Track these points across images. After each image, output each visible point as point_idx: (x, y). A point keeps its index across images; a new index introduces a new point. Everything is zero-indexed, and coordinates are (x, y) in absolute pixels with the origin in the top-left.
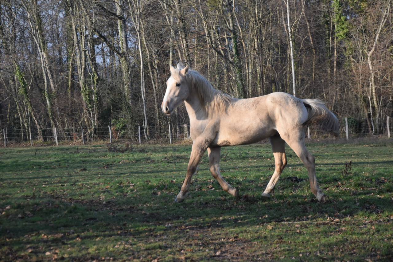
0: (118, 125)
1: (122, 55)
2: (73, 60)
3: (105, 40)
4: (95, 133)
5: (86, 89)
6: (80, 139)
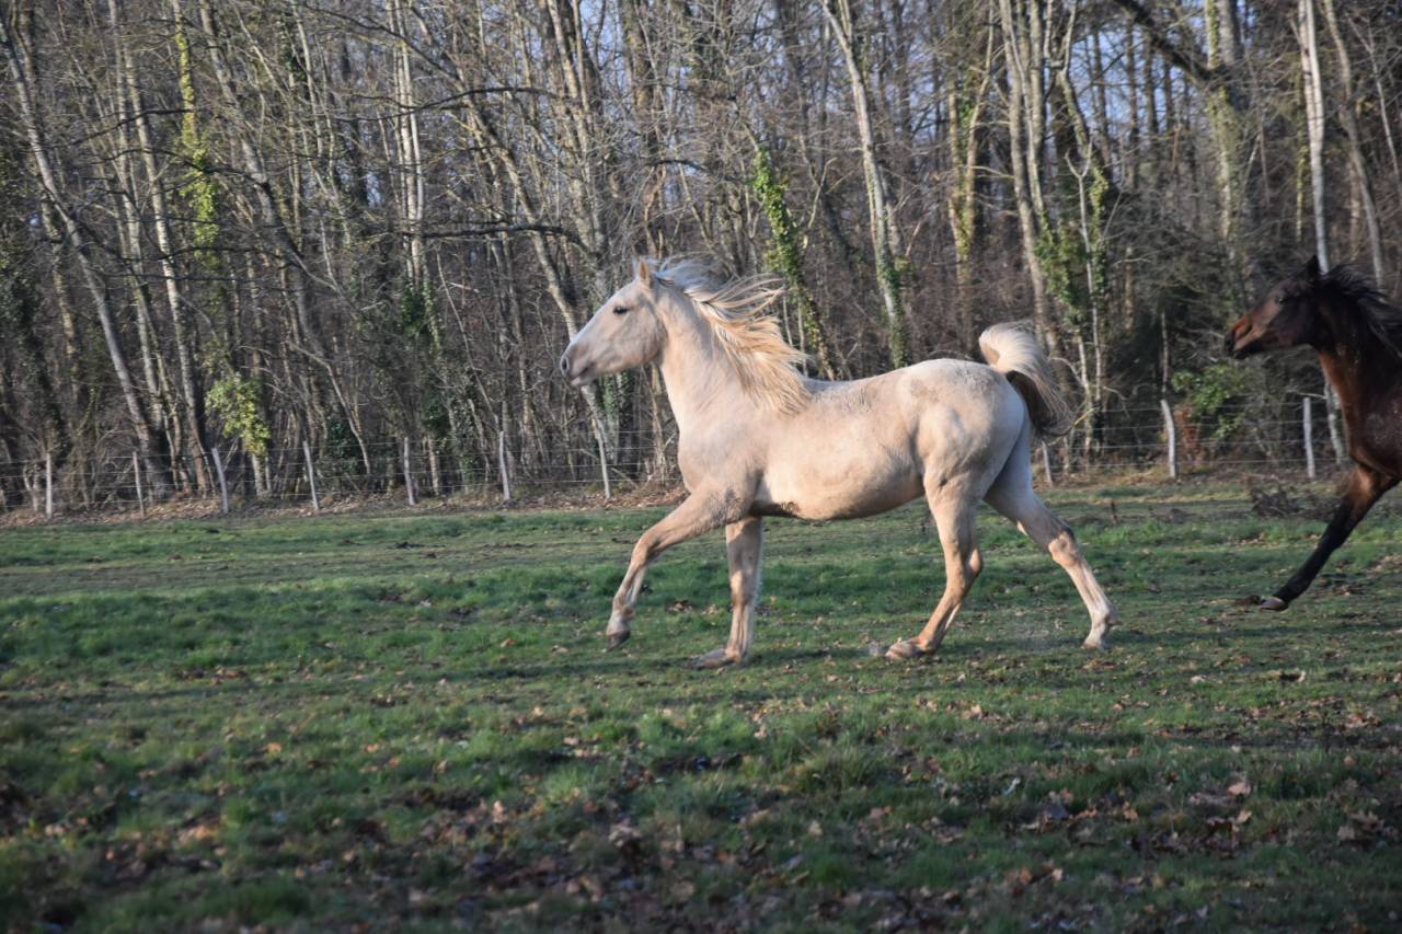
0: (1201, 399)
1: (1218, 78)
2: (986, 116)
3: (1144, 19)
4: (1098, 435)
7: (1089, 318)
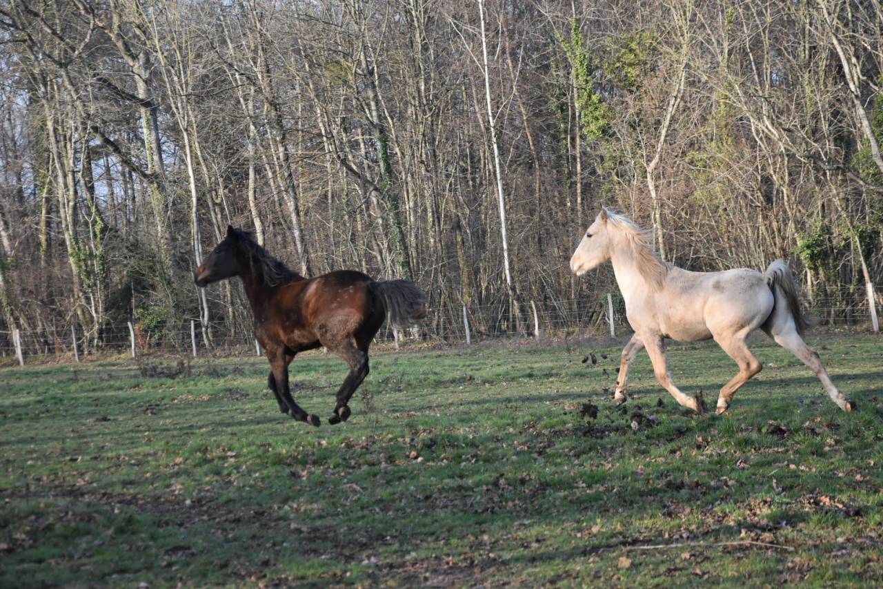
0: (147, 321)
1: (153, 178)
2: (50, 192)
3: (117, 150)
4: (100, 338)
5: (79, 249)
6: (70, 350)
7: (95, 285)
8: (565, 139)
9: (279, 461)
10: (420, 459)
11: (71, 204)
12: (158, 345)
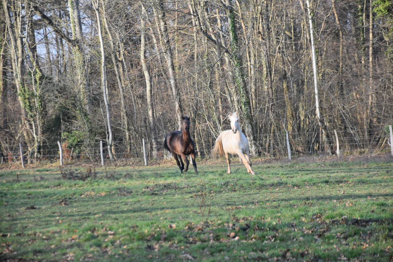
0: (71, 141)
1: (75, 42)
2: (5, 51)
3: (51, 23)
4: (39, 152)
5: (25, 91)
6: (18, 160)
7: (36, 116)
8: (362, 16)
9: (142, 238)
10: (237, 238)
11: (20, 60)
12: (78, 157)
